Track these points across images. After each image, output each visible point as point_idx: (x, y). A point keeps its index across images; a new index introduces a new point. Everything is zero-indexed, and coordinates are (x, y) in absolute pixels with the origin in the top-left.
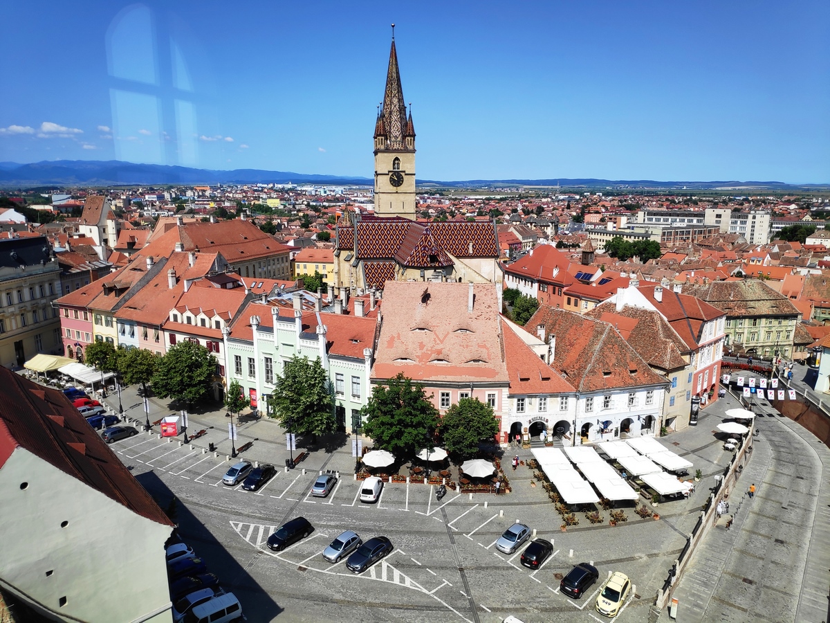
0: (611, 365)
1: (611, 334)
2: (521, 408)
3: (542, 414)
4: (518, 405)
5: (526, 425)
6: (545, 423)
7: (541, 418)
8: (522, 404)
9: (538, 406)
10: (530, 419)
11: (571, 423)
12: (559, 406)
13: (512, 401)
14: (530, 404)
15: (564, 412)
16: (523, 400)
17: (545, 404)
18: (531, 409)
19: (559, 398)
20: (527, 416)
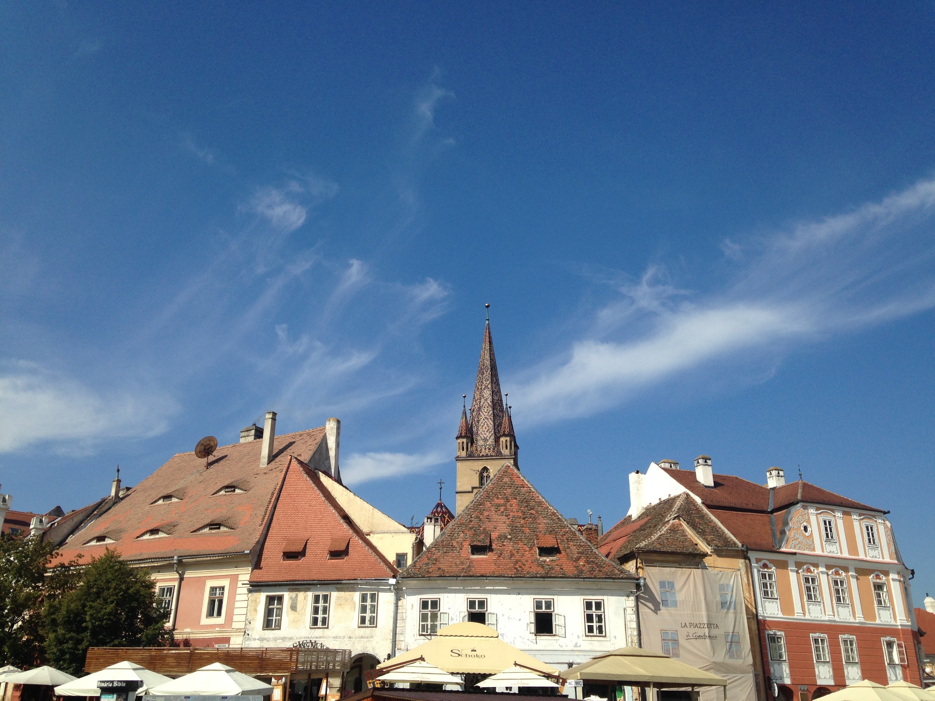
2: (273, 619)
3: (317, 635)
4: (268, 612)
7: (314, 645)
8: (277, 612)
9: (309, 616)
10: (292, 644)
12: (356, 615)
13: (256, 602)
14: (294, 608)
15: (368, 631)
16: (280, 599)
17: (325, 610)
18: (295, 622)
19: (357, 596)
20: (284, 639)
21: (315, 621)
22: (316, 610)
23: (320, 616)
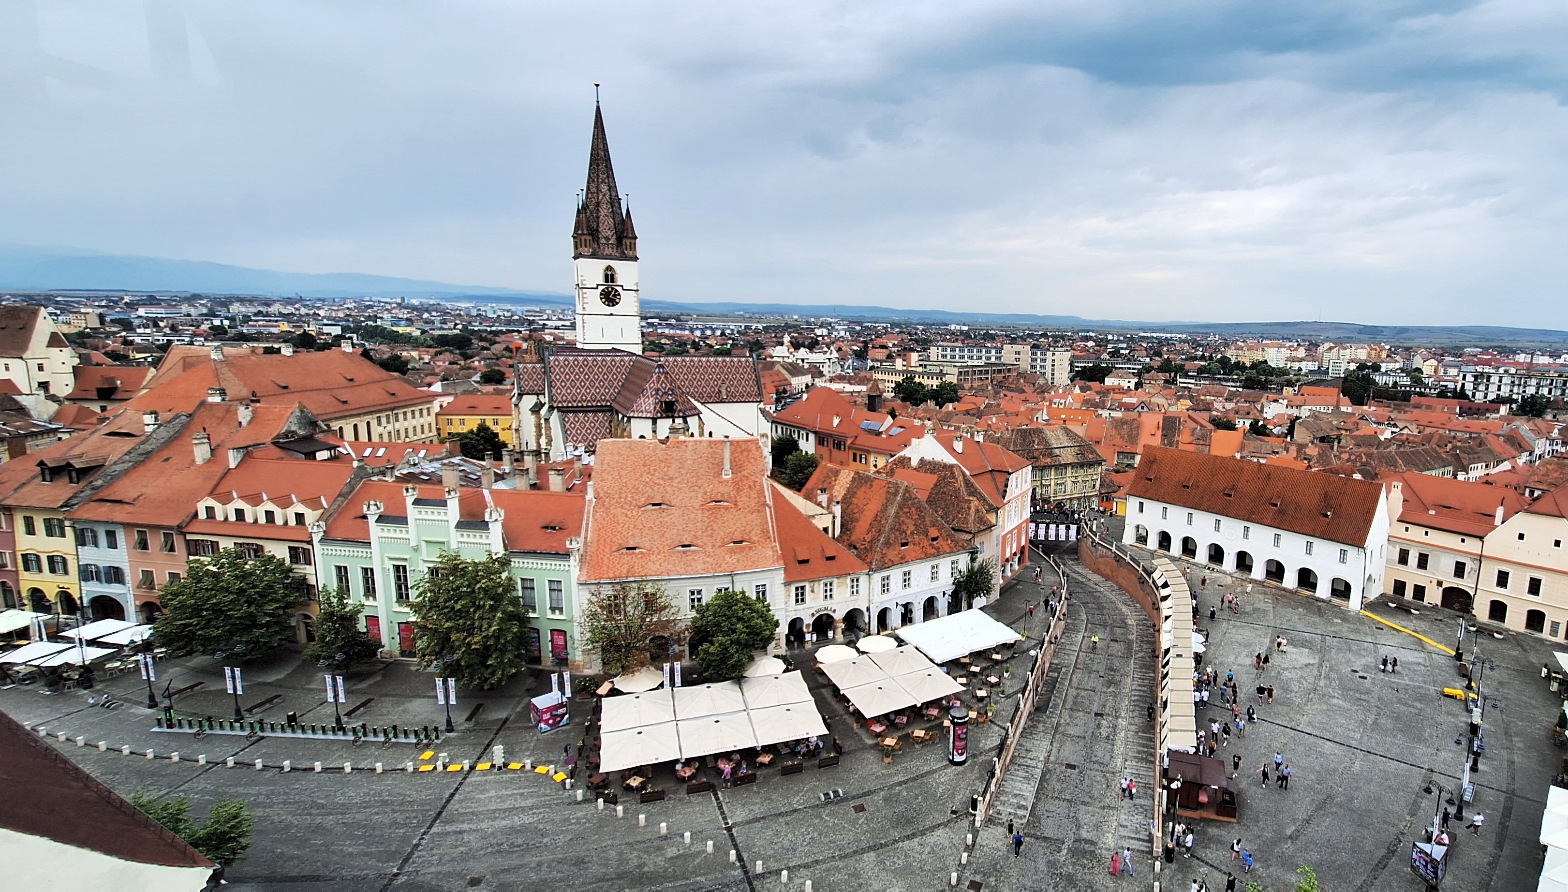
0: (908, 532)
1: (907, 495)
2: (800, 598)
3: (828, 603)
4: (797, 595)
5: (808, 620)
6: (832, 614)
7: (826, 609)
8: (802, 594)
9: (822, 594)
10: (813, 611)
11: (864, 610)
12: (849, 590)
13: (789, 591)
14: (813, 591)
15: (855, 597)
16: (803, 588)
17: (831, 590)
18: (814, 599)
19: (848, 581)
20: (808, 608)
21: (826, 597)
22: (826, 591)
23: (828, 593)
